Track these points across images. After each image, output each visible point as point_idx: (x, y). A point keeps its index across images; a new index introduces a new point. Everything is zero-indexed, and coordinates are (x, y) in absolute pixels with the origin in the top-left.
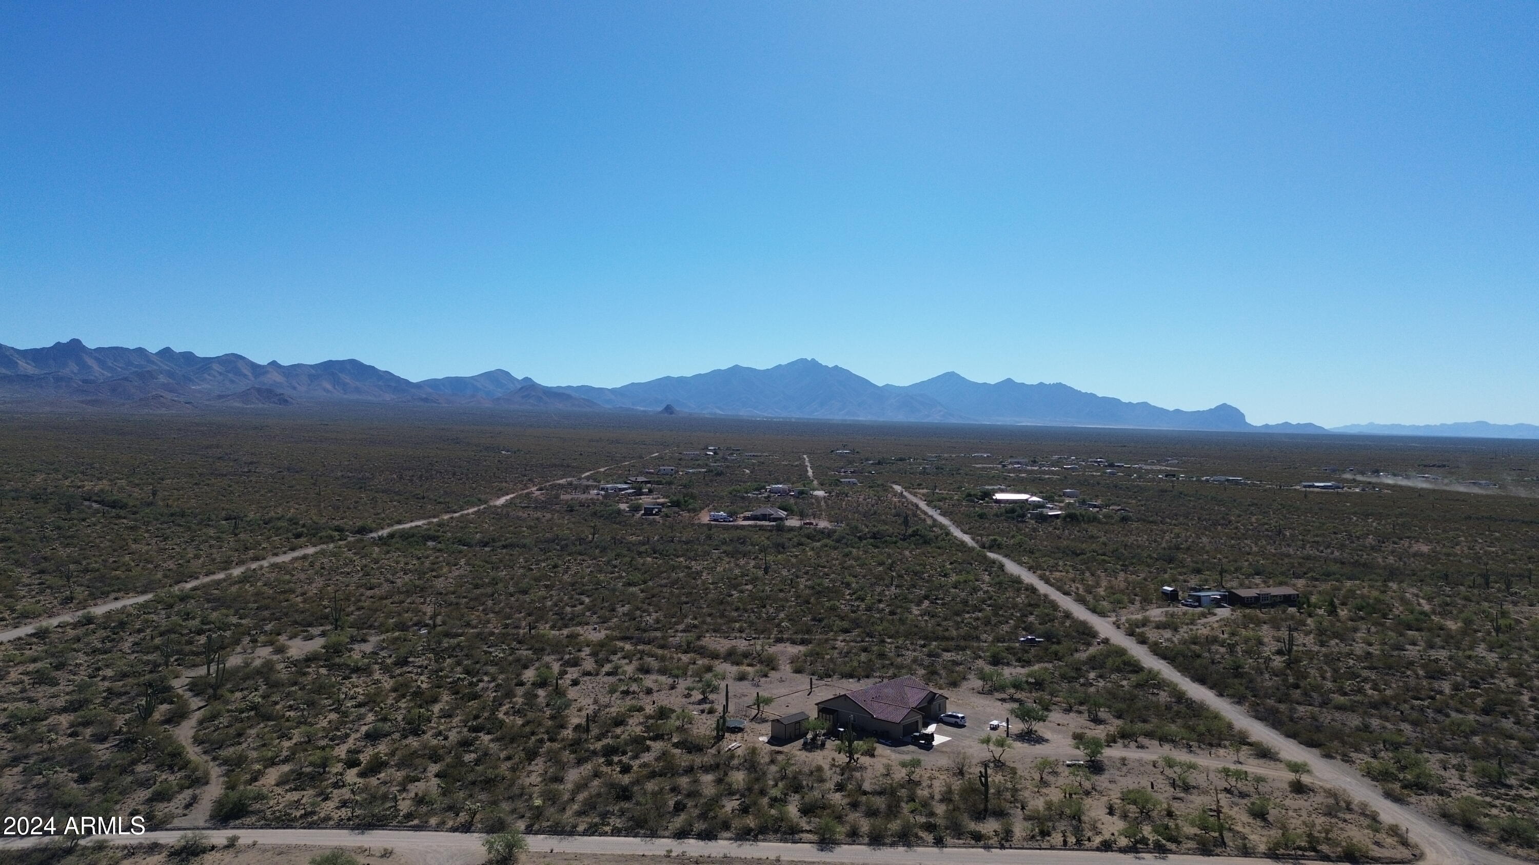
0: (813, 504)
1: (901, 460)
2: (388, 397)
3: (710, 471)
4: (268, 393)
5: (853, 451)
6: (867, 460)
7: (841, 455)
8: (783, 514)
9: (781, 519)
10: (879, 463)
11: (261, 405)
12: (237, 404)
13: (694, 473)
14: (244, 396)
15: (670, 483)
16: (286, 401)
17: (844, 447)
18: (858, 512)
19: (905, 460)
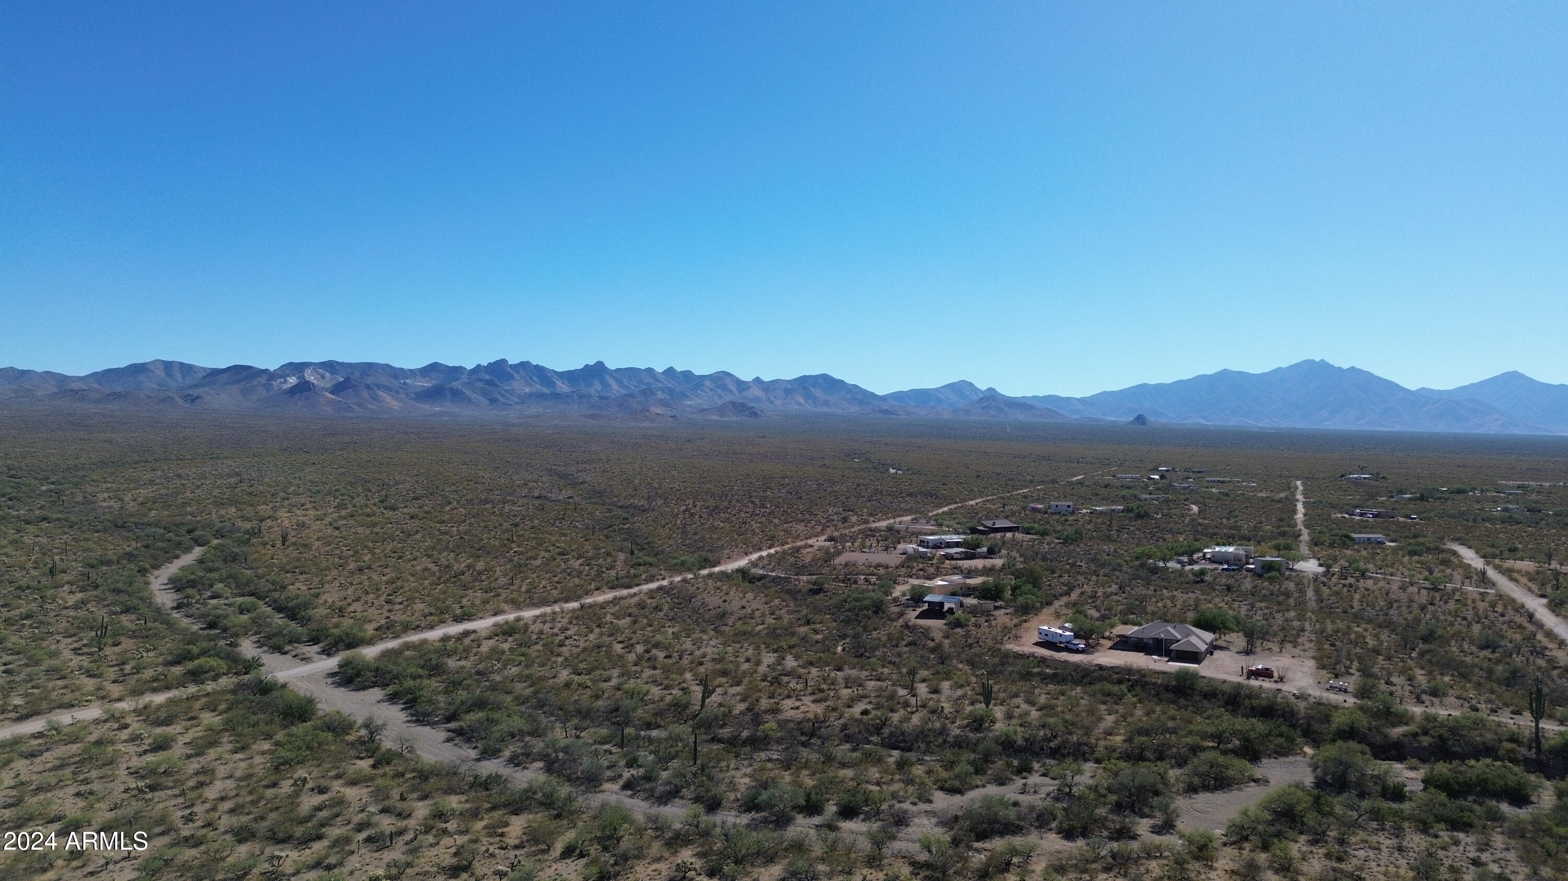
0: (1288, 595)
1: (1459, 492)
2: (853, 409)
3: (1128, 510)
4: (740, 407)
5: (1376, 477)
6: (1401, 492)
7: (1356, 482)
8: (1200, 639)
9: (1194, 657)
10: (1422, 498)
11: (734, 418)
12: (714, 417)
13: (1101, 512)
14: (721, 410)
15: (1043, 534)
16: (756, 414)
17: (1362, 470)
18: (1389, 625)
19: (1465, 492)
